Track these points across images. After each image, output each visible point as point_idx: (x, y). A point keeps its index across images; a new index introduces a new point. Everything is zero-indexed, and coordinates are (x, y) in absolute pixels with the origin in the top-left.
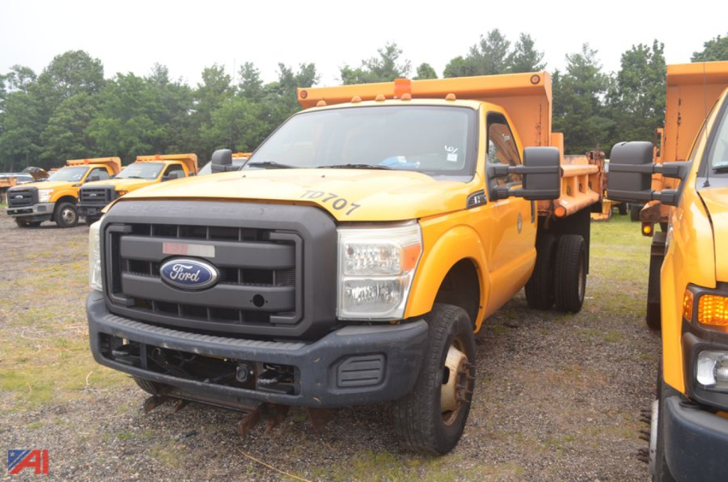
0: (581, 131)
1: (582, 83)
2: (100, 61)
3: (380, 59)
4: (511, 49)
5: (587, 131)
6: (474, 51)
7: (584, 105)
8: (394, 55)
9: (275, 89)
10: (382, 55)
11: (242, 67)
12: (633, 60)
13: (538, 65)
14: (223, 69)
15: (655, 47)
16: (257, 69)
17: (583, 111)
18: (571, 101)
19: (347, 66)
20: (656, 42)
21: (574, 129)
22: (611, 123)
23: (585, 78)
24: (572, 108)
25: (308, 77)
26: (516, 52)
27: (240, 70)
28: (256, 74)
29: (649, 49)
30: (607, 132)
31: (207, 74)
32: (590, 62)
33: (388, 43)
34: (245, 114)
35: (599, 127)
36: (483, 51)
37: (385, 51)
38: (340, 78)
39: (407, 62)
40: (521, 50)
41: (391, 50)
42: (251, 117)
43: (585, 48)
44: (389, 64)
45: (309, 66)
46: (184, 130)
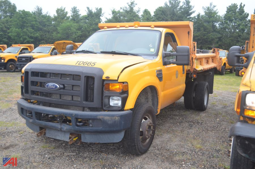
0: (206, 38)
1: (209, 19)
3: (128, 7)
4: (181, 4)
5: (209, 39)
6: (166, 5)
7: (209, 28)
8: (133, 5)
9: (85, 18)
10: (129, 5)
11: (72, 8)
12: (232, 9)
13: (191, 11)
14: (64, 9)
15: (241, 5)
16: (78, 10)
17: (208, 30)
18: (203, 26)
19: (114, 9)
20: (241, 3)
21: (204, 38)
22: (219, 36)
23: (210, 17)
24: (203, 29)
25: (99, 13)
26: (183, 6)
27: (71, 9)
28: (78, 11)
29: (237, 5)
30: (218, 39)
31: (58, 11)
32: (213, 10)
33: (131, 1)
34: (72, 28)
35: (214, 37)
36: (170, 4)
37: (130, 4)
38: (111, 14)
39: (139, 8)
40: (185, 5)
41: (132, 3)
42: (74, 30)
43: (211, 4)
44: (132, 9)
45: (100, 9)
46: (47, 34)
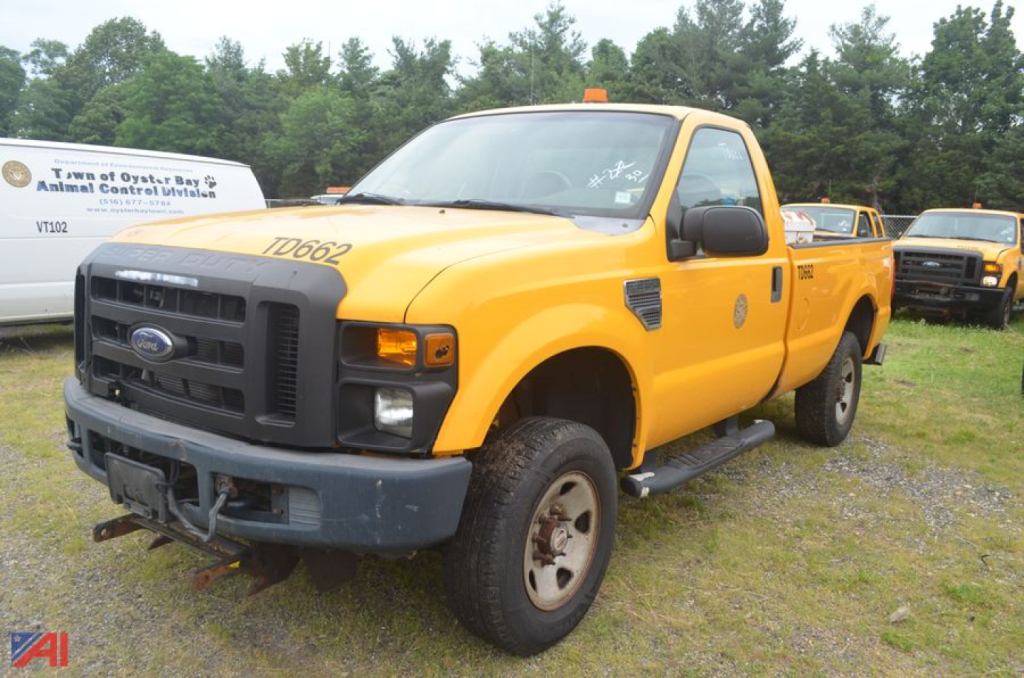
0: (845, 154)
1: (856, 73)
2: (159, 35)
3: (539, 31)
4: (746, 17)
5: (856, 155)
6: (682, 18)
7: (856, 110)
8: (560, 25)
9: (391, 80)
10: (541, 26)
11: (344, 46)
12: (954, 34)
13: (786, 42)
14: (319, 48)
15: (996, 14)
16: (367, 49)
17: (851, 120)
18: (832, 102)
19: (491, 43)
20: (999, 4)
21: (833, 149)
22: (899, 142)
23: (862, 66)
24: (831, 115)
25: (440, 59)
26: (753, 21)
27: (342, 51)
28: (367, 58)
29: (983, 15)
30: (892, 158)
31: (292, 56)
32: (875, 37)
33: (552, 7)
34: (329, 114)
35: (878, 149)
36: (701, 19)
37: (546, 19)
38: (479, 62)
39: (576, 35)
40: (762, 19)
41: (555, 17)
42: (338, 121)
43: (868, 13)
44: (554, 40)
45: (442, 45)
46: (248, 138)
